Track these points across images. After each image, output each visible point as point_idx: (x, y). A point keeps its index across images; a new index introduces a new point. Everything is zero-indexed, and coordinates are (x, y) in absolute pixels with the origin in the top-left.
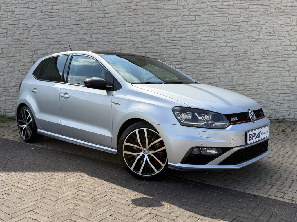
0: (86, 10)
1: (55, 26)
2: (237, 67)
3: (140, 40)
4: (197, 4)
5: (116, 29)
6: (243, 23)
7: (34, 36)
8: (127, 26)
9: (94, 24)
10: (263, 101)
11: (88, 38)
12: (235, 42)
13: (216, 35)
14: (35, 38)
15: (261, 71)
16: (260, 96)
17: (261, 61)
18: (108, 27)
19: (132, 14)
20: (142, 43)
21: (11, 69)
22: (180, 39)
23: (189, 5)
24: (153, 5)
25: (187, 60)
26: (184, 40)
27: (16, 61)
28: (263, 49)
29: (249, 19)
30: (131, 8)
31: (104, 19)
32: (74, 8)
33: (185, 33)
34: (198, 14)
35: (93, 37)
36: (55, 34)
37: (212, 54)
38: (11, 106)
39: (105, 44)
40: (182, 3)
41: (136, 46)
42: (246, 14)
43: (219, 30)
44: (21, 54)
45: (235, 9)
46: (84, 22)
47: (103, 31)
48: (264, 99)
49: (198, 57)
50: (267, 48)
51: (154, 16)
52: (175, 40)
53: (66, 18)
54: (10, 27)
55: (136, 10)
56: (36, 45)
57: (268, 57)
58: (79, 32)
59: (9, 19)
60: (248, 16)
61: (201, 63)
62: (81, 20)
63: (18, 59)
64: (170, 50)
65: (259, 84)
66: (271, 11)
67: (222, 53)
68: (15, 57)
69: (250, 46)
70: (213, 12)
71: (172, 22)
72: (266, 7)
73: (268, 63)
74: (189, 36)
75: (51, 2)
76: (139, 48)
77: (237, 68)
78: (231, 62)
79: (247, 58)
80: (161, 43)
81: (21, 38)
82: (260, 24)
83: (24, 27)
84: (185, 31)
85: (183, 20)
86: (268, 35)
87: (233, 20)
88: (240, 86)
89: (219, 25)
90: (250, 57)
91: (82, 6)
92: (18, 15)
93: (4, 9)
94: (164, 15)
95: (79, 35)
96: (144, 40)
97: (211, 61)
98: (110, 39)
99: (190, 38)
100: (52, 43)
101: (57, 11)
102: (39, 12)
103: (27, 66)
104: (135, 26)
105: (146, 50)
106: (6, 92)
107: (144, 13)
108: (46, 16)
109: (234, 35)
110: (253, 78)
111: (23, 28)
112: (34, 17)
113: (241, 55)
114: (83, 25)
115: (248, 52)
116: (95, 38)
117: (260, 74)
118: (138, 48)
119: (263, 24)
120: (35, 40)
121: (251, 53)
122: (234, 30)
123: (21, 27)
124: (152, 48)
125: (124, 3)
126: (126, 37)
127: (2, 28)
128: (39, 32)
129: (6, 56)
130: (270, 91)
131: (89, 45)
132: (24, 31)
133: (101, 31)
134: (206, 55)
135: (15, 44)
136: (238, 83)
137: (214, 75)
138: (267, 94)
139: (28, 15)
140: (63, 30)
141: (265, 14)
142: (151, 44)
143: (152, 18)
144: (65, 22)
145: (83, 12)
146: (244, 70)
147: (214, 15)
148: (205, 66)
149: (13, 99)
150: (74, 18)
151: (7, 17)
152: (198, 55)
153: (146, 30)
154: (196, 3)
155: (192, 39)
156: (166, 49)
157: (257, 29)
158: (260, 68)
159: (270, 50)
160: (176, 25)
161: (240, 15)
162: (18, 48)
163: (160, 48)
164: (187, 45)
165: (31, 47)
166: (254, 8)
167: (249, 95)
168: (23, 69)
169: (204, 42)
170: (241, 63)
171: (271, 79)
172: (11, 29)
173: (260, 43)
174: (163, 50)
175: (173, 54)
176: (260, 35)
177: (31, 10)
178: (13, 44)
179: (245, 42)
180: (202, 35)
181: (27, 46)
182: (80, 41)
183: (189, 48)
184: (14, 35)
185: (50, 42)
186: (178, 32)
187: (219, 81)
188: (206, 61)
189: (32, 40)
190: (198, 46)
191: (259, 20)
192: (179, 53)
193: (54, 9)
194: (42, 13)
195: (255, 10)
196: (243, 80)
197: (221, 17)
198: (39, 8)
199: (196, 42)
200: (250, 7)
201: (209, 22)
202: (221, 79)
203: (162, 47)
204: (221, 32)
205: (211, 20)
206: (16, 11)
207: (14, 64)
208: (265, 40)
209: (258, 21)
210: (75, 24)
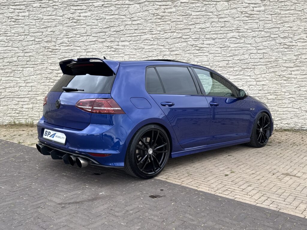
0: (114, 17)
1: (82, 34)
2: (268, 74)
3: (167, 47)
4: (227, 10)
5: (143, 36)
6: (274, 29)
7: (61, 43)
8: (154, 33)
9: (121, 32)
10: (296, 110)
11: (115, 45)
12: (266, 49)
13: (246, 42)
14: (62, 46)
15: (293, 79)
16: (293, 105)
17: (293, 69)
18: (135, 34)
19: (159, 21)
20: (169, 50)
21: (39, 76)
22: (209, 46)
23: (218, 11)
24: (181, 12)
25: (216, 67)
26: (212, 47)
27: (44, 69)
28: (296, 56)
29: (282, 25)
30: (159, 15)
31: (131, 26)
32: (101, 15)
33: (214, 39)
34: (228, 20)
35: (120, 45)
36: (82, 42)
37: (242, 61)
38: (38, 114)
39: (132, 52)
40: (210, 9)
41: (163, 53)
42: (278, 20)
43: (250, 37)
44: (49, 62)
45: (266, 14)
46: (111, 30)
47: (130, 38)
48: (297, 108)
49: (227, 64)
50: (300, 55)
51: (182, 23)
52: (203, 47)
53: (93, 25)
54: (38, 35)
55: (164, 17)
56: (64, 53)
57: (301, 64)
58: (106, 40)
59: (37, 26)
60: (280, 22)
61: (231, 70)
62: (109, 28)
63: (45, 66)
64: (198, 57)
65: (291, 93)
66: (304, 17)
67: (253, 61)
68: (42, 65)
69: (282, 53)
70: (243, 18)
71: (200, 28)
72: (299, 12)
73: (301, 71)
74: (218, 43)
75: (78, 10)
76: (167, 55)
77: (268, 76)
78: (262, 70)
79: (278, 65)
80: (189, 50)
81: (49, 45)
82: (292, 30)
83: (52, 34)
84: (213, 37)
85: (212, 27)
86: (301, 41)
87: (264, 26)
88: (271, 95)
89: (250, 32)
90: (282, 64)
91: (110, 14)
92: (46, 23)
93: (32, 17)
94: (192, 21)
95: (106, 43)
96: (171, 47)
97: (240, 69)
98: (137, 47)
99: (219, 45)
100: (79, 51)
101: (84, 18)
102: (66, 19)
103: (55, 74)
104: (163, 33)
105: (173, 57)
106: (34, 100)
107: (172, 20)
108: (73, 23)
109: (265, 41)
110: (284, 86)
111: (51, 36)
112: (61, 25)
113: (272, 62)
114: (110, 32)
115: (280, 59)
116: (122, 46)
117: (292, 82)
118: (165, 55)
119: (295, 31)
120: (62, 48)
121: (283, 60)
122: (265, 37)
123: (49, 35)
124: (179, 56)
125: (152, 10)
126: (153, 44)
127: (30, 36)
128: (67, 39)
129: (34, 64)
130: (302, 100)
131: (116, 53)
132: (52, 39)
133: (128, 39)
134: (235, 62)
135: (42, 52)
136: (269, 91)
137: (243, 83)
138: (300, 103)
139: (56, 23)
140: (91, 37)
141: (298, 20)
142: (179, 51)
143: (180, 25)
144: (92, 30)
145: (110, 20)
146: (275, 78)
147: (244, 21)
148: (234, 74)
149: (40, 106)
150: (102, 25)
151: (35, 24)
152: (227, 62)
153: (174, 37)
154: (225, 9)
155: (221, 46)
156: (194, 56)
157: (290, 35)
158: (292, 76)
159: (303, 57)
160: (204, 31)
161: (271, 21)
162: (45, 56)
163: (188, 55)
164: (215, 52)
165: (59, 55)
166: (286, 14)
167: (281, 104)
168: (50, 76)
169: (233, 49)
170: (272, 70)
171: (303, 87)
172: (39, 37)
173: (293, 50)
174: (190, 57)
175: (201, 61)
176: (292, 42)
177: (59, 18)
178: (40, 51)
179: (276, 49)
180: (231, 42)
181: (55, 53)
182: (107, 48)
183: (217, 55)
184: (42, 43)
185: (77, 50)
186: (206, 39)
187: (249, 89)
188: (236, 69)
189: (59, 48)
190: (227, 53)
191: (292, 26)
192: (207, 60)
193: (81, 16)
194: (69, 20)
195: (287, 15)
196: (274, 88)
197: (252, 24)
198: (67, 15)
199: (225, 49)
200: (282, 12)
201: (239, 28)
202: (252, 87)
203: (190, 54)
204: (252, 39)
205: (241, 27)
206: (44, 18)
207: (42, 71)
208: (297, 47)
209: (290, 27)
210: (102, 31)
